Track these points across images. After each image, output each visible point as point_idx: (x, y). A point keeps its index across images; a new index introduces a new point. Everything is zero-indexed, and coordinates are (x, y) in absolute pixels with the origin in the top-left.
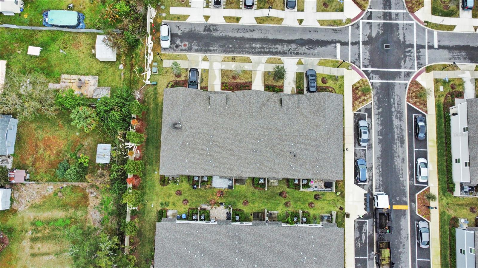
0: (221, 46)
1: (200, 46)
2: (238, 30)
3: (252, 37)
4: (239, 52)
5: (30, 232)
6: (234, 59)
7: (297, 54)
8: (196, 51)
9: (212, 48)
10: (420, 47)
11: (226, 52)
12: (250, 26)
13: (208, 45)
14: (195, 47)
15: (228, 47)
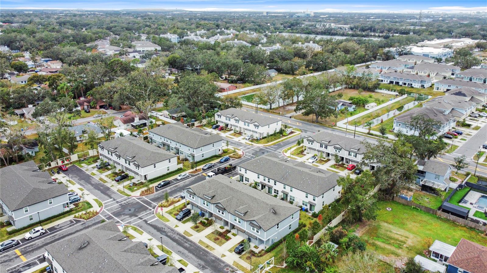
0: (207, 256)
1: (219, 263)
2: (186, 257)
3: (184, 249)
4: (201, 248)
5: (405, 246)
6: (207, 247)
7: (172, 230)
8: (224, 262)
9: (213, 258)
10: (117, 202)
11: (207, 252)
12: (178, 254)
13: (213, 261)
14: (222, 264)
15: (203, 253)
